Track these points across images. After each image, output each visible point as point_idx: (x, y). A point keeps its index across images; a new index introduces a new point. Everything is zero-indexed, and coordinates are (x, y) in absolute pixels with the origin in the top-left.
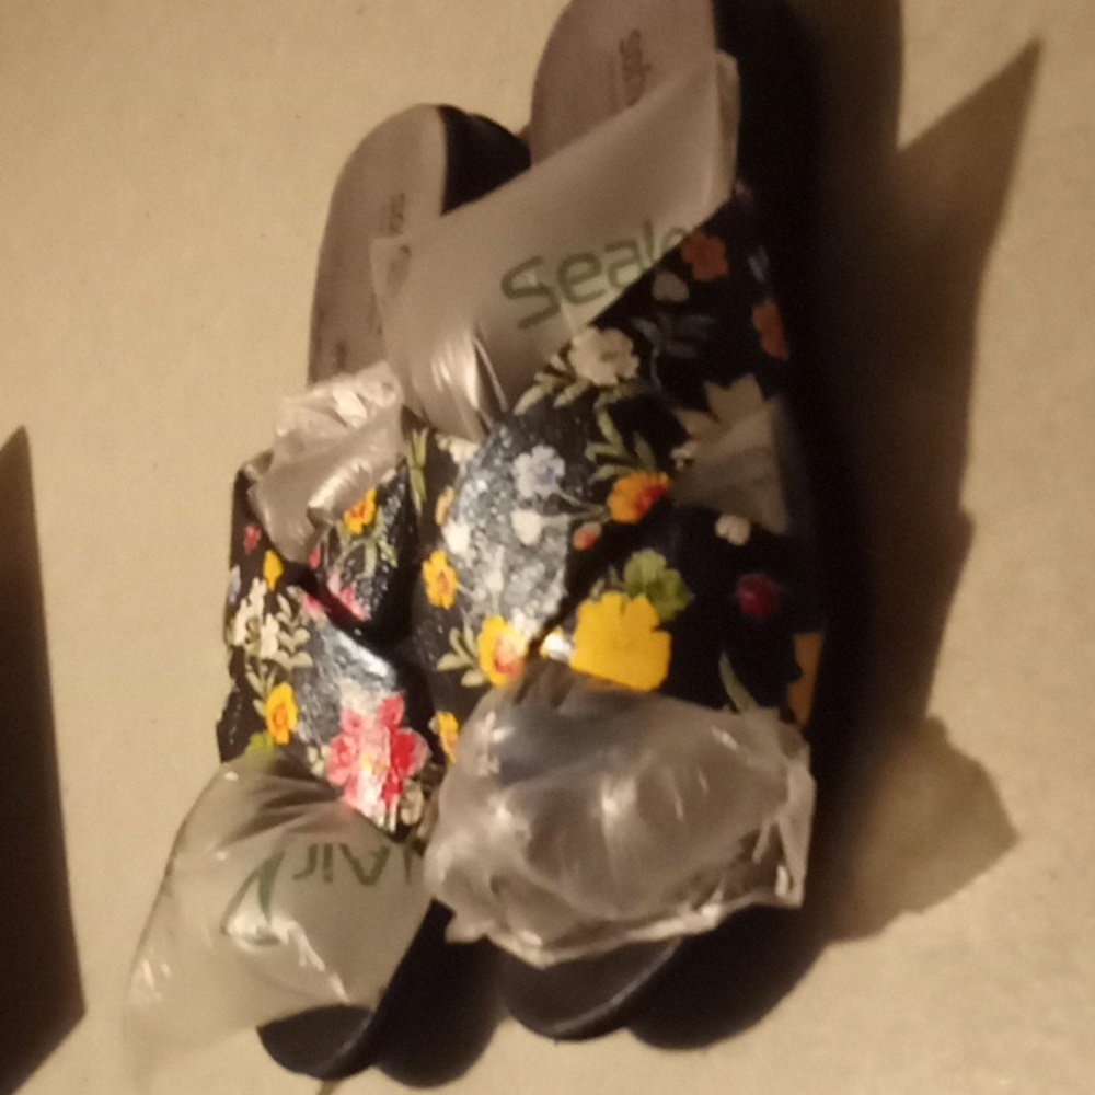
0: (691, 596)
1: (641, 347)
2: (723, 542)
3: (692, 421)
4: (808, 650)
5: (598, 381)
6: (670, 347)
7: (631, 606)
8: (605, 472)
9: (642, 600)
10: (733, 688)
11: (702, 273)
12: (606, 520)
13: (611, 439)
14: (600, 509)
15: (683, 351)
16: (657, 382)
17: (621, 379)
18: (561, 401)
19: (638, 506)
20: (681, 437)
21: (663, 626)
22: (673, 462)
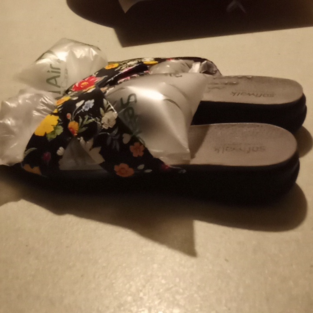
0: (49, 141)
1: (110, 130)
2: (58, 149)
3: (90, 143)
4: (36, 170)
5: (103, 118)
6: (110, 138)
7: (52, 127)
8: (81, 120)
9: (53, 130)
10: (29, 150)
11: (132, 148)
12: (71, 120)
13: (88, 121)
14: (73, 119)
15: (109, 142)
16: (100, 134)
17: (102, 124)
18: (101, 109)
19: (71, 128)
20: (86, 140)
21: (46, 134)
22: (79, 137)
